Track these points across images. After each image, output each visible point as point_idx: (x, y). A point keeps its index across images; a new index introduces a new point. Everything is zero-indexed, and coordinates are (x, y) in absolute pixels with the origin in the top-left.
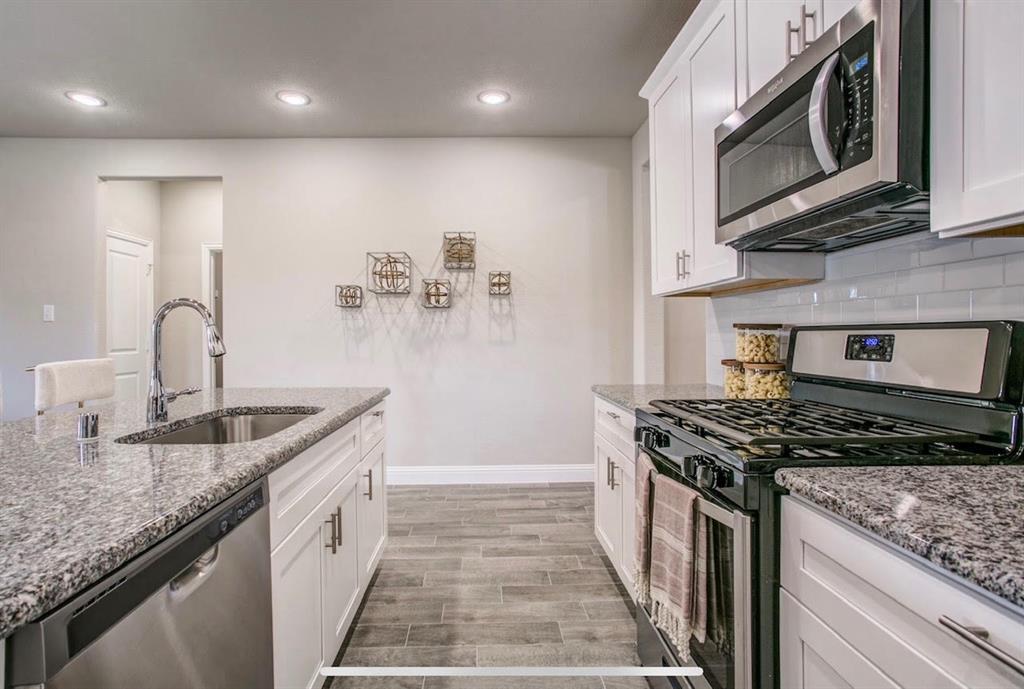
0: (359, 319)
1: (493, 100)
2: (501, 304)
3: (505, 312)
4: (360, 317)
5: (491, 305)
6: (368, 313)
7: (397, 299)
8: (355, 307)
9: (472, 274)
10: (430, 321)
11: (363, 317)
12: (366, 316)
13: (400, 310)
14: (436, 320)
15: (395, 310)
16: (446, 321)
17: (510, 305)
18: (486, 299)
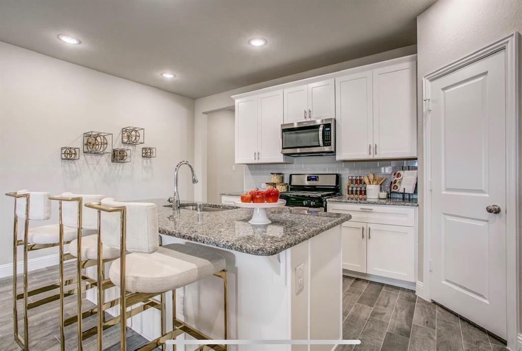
0: (73, 166)
1: (168, 76)
2: (147, 162)
3: (149, 166)
4: (74, 165)
5: (143, 162)
6: (79, 164)
7: (97, 157)
8: (71, 159)
9: (134, 147)
10: (114, 168)
11: (76, 166)
12: (77, 165)
13: (98, 163)
14: (117, 168)
15: (95, 163)
16: (122, 169)
17: (150, 162)
18: (140, 159)
